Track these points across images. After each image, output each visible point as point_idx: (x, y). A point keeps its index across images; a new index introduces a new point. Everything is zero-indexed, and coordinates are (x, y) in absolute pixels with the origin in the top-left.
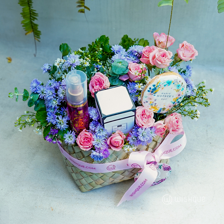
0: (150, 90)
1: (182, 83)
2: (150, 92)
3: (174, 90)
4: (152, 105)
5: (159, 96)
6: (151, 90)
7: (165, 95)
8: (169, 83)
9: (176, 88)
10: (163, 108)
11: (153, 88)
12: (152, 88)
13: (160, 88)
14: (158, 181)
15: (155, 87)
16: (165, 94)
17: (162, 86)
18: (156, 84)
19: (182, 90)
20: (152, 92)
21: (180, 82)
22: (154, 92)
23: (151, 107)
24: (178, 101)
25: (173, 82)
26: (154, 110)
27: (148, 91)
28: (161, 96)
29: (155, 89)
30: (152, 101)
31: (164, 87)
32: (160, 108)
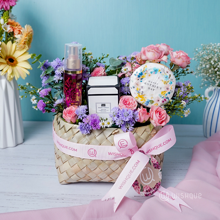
1: (170, 75)
3: (161, 80)
4: (139, 92)
5: (146, 84)
6: (137, 74)
8: (156, 71)
9: (164, 79)
10: (151, 100)
11: (139, 72)
13: (146, 74)
15: (142, 71)
16: (153, 83)
17: (149, 72)
19: (170, 83)
22: (141, 77)
23: (138, 95)
24: (166, 97)
25: (160, 70)
26: (142, 100)
27: (135, 74)
28: (148, 84)
29: (141, 74)
30: (139, 88)
31: (151, 74)
32: (148, 100)
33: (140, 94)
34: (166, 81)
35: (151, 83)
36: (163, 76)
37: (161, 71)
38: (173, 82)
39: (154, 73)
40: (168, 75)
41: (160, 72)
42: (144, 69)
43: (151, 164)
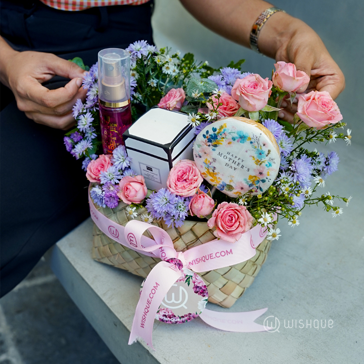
0: (207, 136)
1: (269, 151)
2: (206, 139)
3: (251, 156)
4: (208, 167)
5: (223, 156)
7: (233, 158)
8: (242, 138)
9: (256, 156)
11: (211, 132)
13: (224, 140)
14: (183, 317)
15: (216, 133)
17: (229, 137)
18: (218, 128)
19: (267, 166)
20: (210, 141)
21: (264, 145)
22: (214, 143)
23: (206, 170)
25: (250, 139)
27: (204, 135)
28: (225, 157)
29: (215, 137)
30: (209, 159)
31: (232, 141)
33: (211, 170)
34: (260, 160)
35: (231, 157)
36: (254, 150)
37: (253, 140)
38: (273, 164)
39: (238, 141)
40: (265, 150)
41: (250, 141)
42: (220, 129)
43: (189, 284)
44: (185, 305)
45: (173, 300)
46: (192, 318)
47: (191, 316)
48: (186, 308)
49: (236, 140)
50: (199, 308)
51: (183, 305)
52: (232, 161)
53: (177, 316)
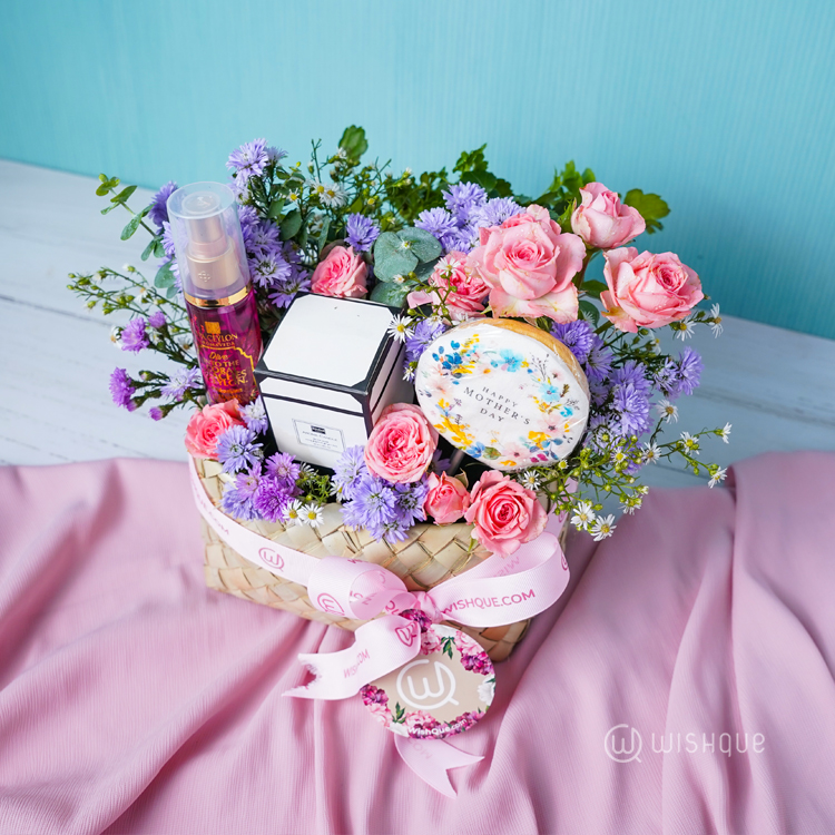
0: (440, 356)
1: (566, 387)
2: (439, 362)
3: (531, 396)
4: (447, 415)
5: (474, 394)
6: (443, 355)
7: (496, 400)
8: (511, 362)
9: (541, 396)
10: (490, 446)
11: (450, 351)
12: (446, 352)
13: (474, 364)
15: (459, 351)
16: (497, 396)
17: (486, 360)
18: (462, 342)
19: (562, 413)
20: (447, 366)
21: (555, 376)
22: (455, 370)
23: (443, 420)
24: (547, 449)
25: (526, 364)
26: (455, 439)
27: (434, 355)
28: (479, 397)
29: (457, 360)
30: (446, 400)
31: (491, 367)
32: (478, 443)
33: (453, 421)
34: (548, 404)
35: (492, 398)
36: (537, 384)
37: (532, 367)
38: (575, 411)
39: (503, 369)
40: (558, 385)
41: (526, 369)
42: (467, 345)
43: (451, 655)
44: (454, 697)
45: (428, 693)
46: (473, 721)
47: (470, 717)
48: (456, 703)
49: (500, 366)
50: (483, 700)
51: (449, 698)
52: (492, 405)
53: (442, 724)
